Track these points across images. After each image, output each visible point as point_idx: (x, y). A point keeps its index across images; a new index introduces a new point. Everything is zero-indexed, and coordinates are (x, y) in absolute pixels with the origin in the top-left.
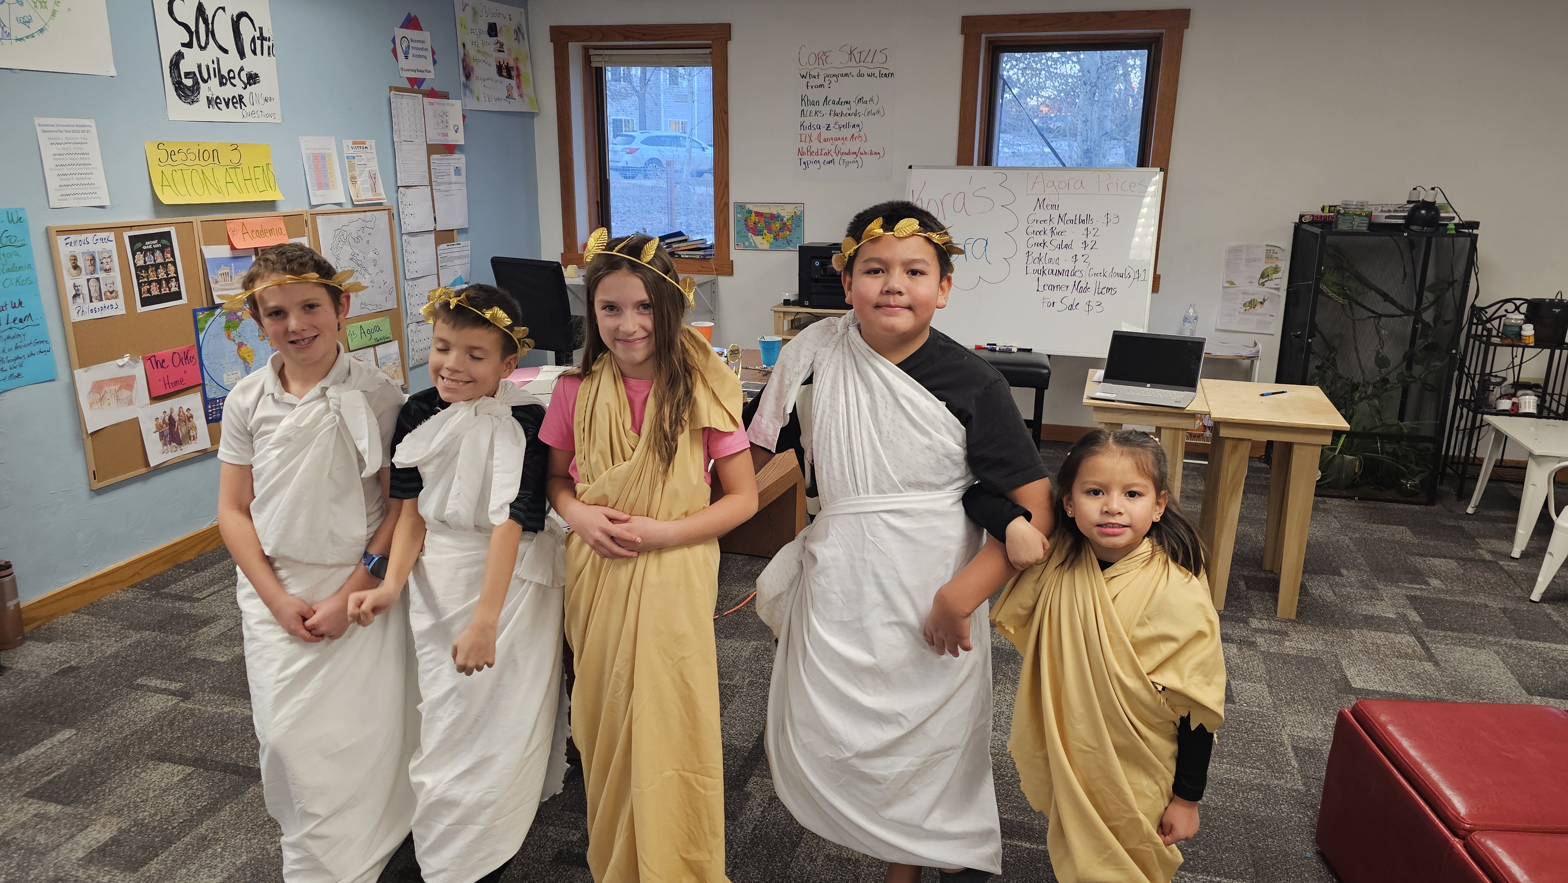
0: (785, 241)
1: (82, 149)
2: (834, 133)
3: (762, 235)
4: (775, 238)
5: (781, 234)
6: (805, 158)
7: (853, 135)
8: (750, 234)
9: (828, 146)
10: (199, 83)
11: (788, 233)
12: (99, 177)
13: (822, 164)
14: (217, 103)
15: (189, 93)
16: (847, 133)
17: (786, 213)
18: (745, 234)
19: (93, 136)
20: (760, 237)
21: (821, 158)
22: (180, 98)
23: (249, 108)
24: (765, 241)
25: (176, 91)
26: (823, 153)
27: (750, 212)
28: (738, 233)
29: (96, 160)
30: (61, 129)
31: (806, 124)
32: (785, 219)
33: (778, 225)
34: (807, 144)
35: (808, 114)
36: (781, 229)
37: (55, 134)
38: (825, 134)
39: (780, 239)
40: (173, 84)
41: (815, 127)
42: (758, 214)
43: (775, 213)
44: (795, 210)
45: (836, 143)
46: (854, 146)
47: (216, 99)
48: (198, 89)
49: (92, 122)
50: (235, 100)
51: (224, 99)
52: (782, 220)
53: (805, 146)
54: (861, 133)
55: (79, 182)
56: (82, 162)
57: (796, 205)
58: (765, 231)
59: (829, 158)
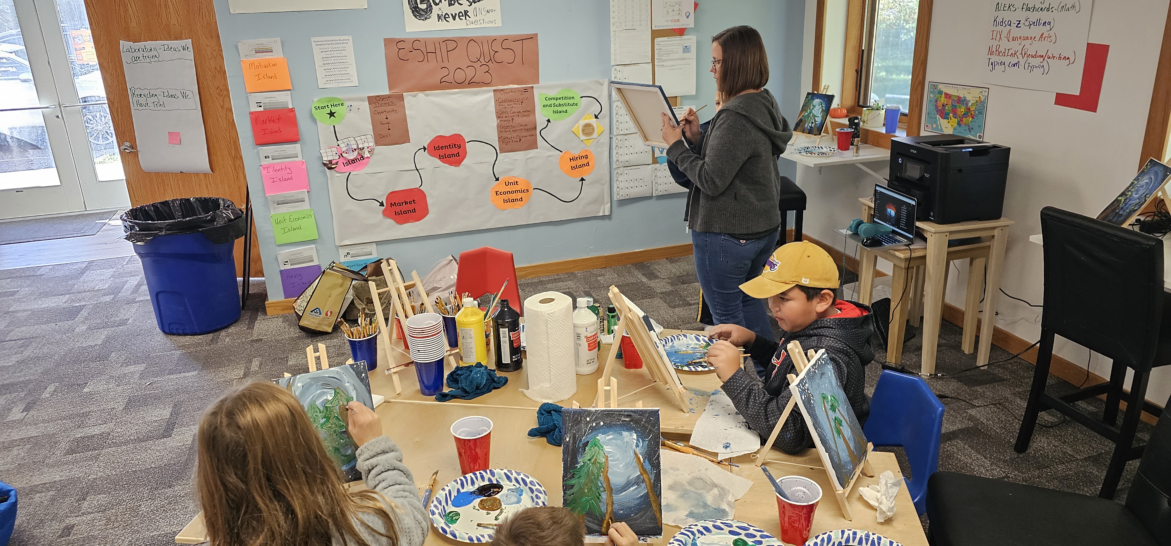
0: (967, 128)
1: (342, 53)
2: (1024, 31)
3: (948, 119)
4: (959, 124)
5: (964, 119)
6: (994, 58)
7: (1042, 34)
8: (938, 116)
9: (1015, 46)
10: (431, 6)
11: (971, 119)
12: (353, 70)
13: (1007, 67)
14: (445, 18)
15: (423, 13)
16: (1036, 31)
17: (971, 97)
18: (933, 116)
19: (350, 46)
20: (946, 121)
21: (1007, 60)
22: (416, 17)
23: (473, 19)
24: (950, 125)
25: (413, 13)
26: (1010, 54)
27: (940, 92)
28: (928, 114)
29: (351, 59)
30: (328, 43)
31: (999, 20)
32: (970, 104)
33: (962, 110)
34: (997, 43)
35: (1002, 9)
36: (965, 115)
37: (324, 46)
38: (1016, 32)
39: (963, 125)
40: (411, 9)
41: (1006, 23)
42: (946, 95)
43: (962, 96)
44: (980, 95)
45: (1024, 42)
46: (1041, 48)
47: (445, 15)
48: (431, 10)
49: (350, 38)
50: (461, 14)
51: (452, 15)
52: (967, 104)
53: (995, 43)
54: (1052, 33)
55: (339, 73)
56: (343, 61)
57: (981, 90)
58: (951, 115)
59: (1014, 60)
